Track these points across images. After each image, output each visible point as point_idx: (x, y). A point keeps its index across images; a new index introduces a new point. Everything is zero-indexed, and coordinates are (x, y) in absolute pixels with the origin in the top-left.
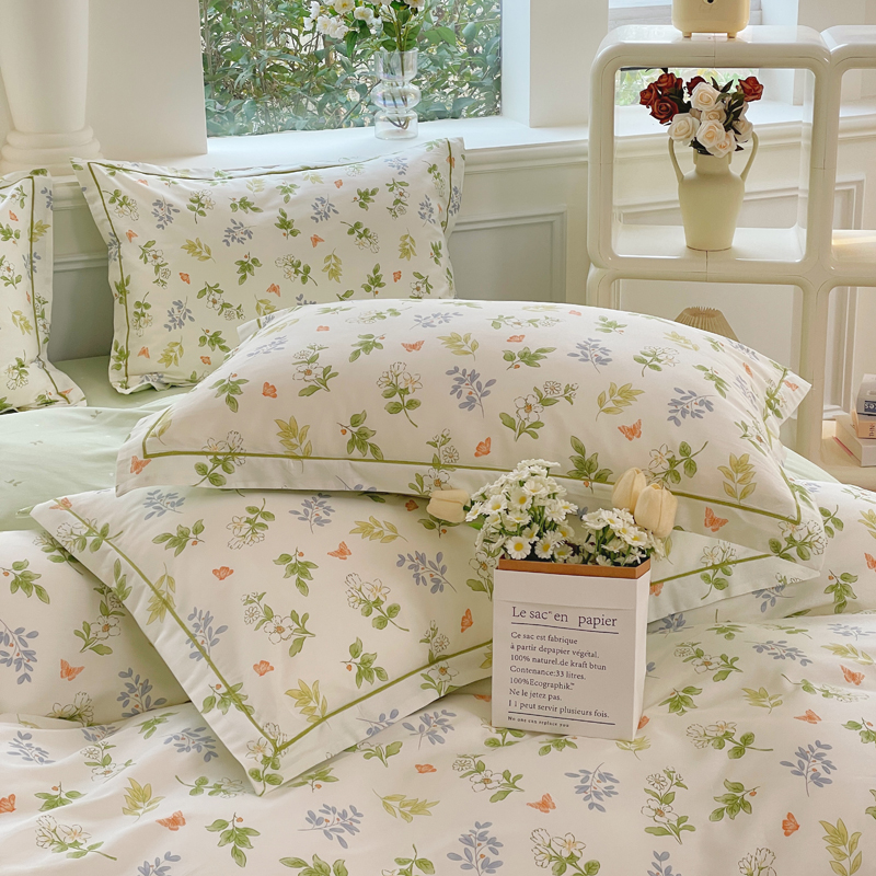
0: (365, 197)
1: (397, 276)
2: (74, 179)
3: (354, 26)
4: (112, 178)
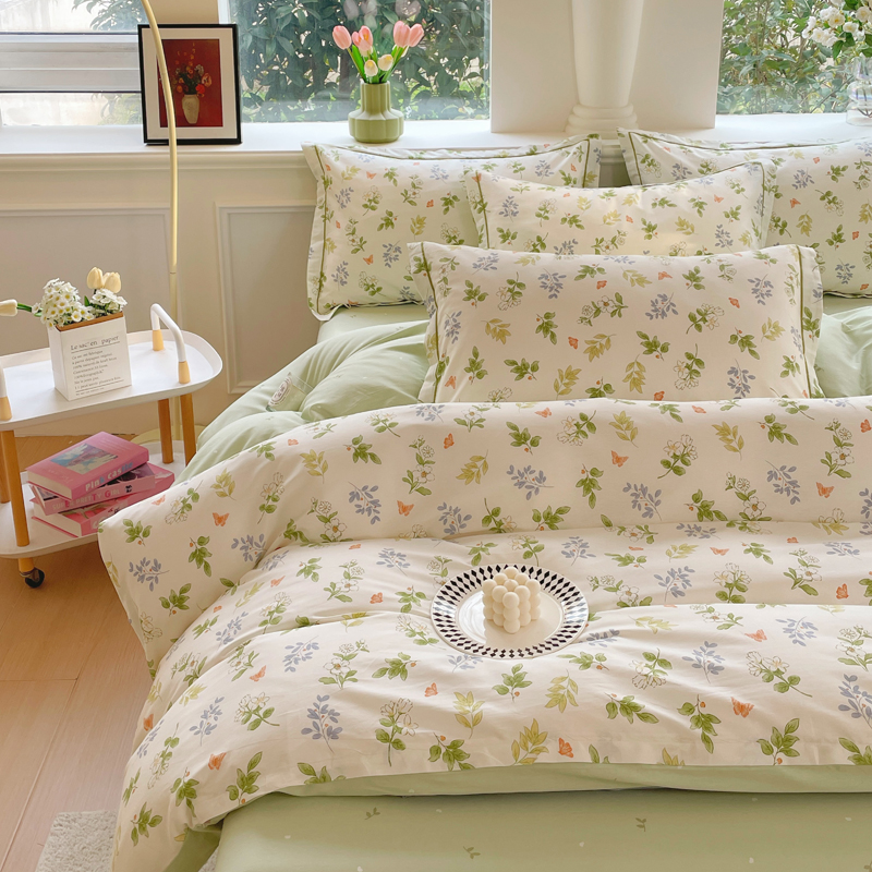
0: (836, 172)
1: (856, 235)
2: (617, 142)
3: (842, 36)
4: (645, 145)
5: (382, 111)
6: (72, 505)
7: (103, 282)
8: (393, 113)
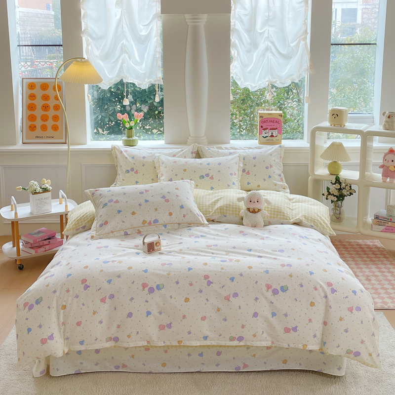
5: (132, 137)
6: (33, 246)
7: (46, 182)
8: (135, 138)
